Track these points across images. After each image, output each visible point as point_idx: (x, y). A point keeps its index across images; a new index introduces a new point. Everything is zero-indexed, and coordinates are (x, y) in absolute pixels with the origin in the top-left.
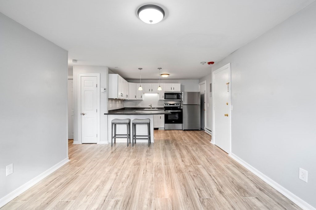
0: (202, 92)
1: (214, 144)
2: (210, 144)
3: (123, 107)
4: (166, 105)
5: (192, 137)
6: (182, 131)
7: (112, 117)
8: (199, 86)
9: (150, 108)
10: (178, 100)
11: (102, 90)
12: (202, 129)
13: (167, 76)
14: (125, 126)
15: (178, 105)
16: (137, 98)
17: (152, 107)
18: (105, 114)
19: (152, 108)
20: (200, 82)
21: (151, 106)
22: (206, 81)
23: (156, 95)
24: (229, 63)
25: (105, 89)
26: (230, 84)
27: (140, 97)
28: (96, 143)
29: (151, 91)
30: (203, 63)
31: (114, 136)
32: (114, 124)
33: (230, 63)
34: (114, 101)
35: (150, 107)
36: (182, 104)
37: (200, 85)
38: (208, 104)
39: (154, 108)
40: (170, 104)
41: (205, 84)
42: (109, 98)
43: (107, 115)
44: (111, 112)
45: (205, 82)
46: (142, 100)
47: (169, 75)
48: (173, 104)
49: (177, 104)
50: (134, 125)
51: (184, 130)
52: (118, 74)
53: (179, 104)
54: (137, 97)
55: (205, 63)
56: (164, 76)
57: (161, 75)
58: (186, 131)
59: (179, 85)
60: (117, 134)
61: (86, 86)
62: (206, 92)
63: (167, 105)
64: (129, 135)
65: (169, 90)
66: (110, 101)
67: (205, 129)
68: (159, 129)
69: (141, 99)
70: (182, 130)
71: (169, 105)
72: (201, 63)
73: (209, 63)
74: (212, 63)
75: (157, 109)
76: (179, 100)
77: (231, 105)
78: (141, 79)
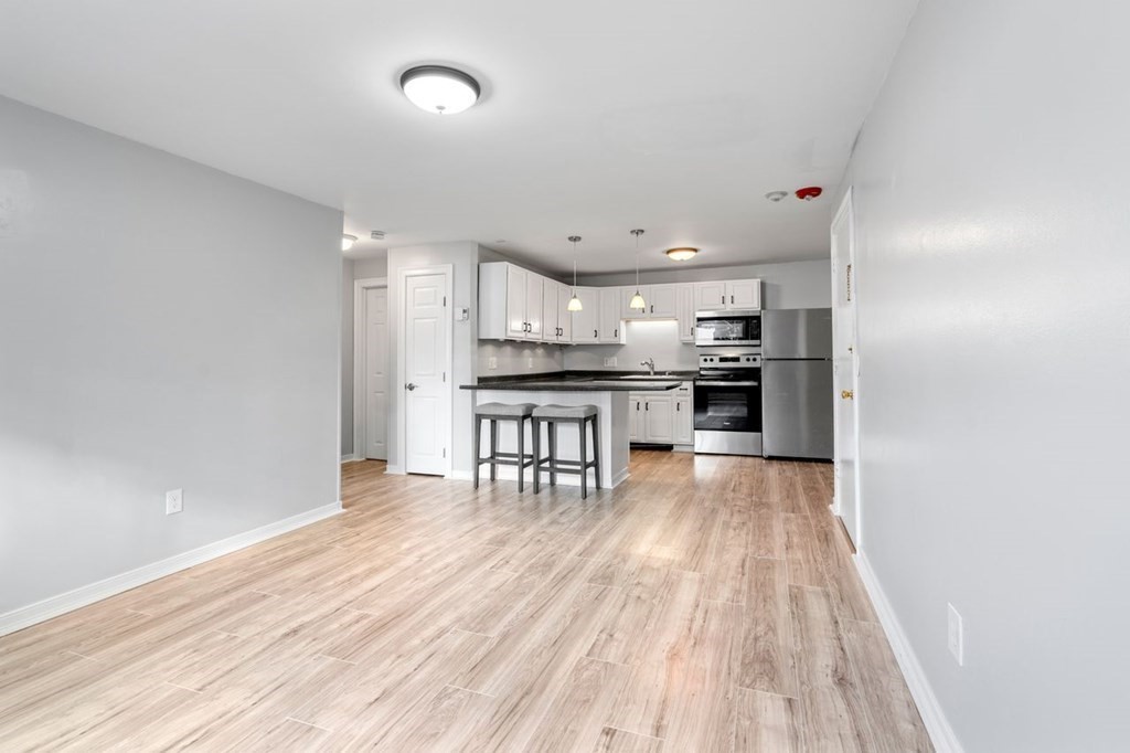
3: (555, 369)
4: (706, 361)
6: (758, 460)
7: (487, 397)
9: (648, 373)
10: (747, 343)
11: (459, 315)
13: (688, 256)
15: (755, 360)
16: (602, 339)
17: (656, 370)
18: (462, 387)
19: (656, 373)
21: (652, 366)
23: (667, 326)
27: (612, 333)
29: (648, 312)
31: (485, 453)
32: (489, 420)
34: (508, 349)
35: (646, 369)
39: (664, 373)
40: (722, 360)
43: (470, 391)
44: (485, 383)
46: (620, 346)
48: (736, 359)
49: (751, 358)
50: (549, 425)
51: (771, 458)
53: (757, 358)
54: (601, 333)
59: (752, 287)
60: (501, 450)
63: (712, 360)
65: (716, 307)
66: (490, 348)
68: (675, 448)
69: (613, 340)
70: (762, 457)
71: (716, 359)
75: (671, 377)
76: (755, 342)
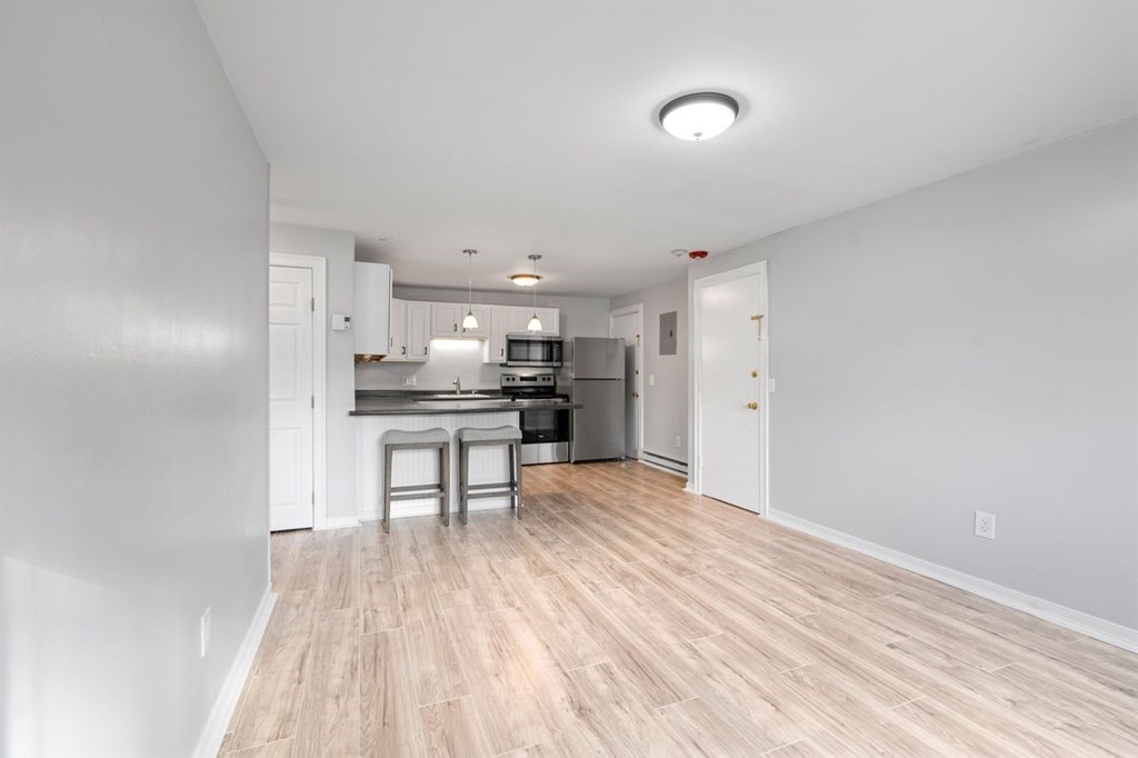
1: (700, 493)
2: (684, 493)
4: (508, 379)
6: (569, 465)
8: (612, 319)
9: (454, 392)
11: (338, 323)
12: (631, 458)
13: (531, 282)
15: (549, 379)
16: (410, 357)
17: (462, 389)
18: (351, 414)
19: (462, 392)
21: (458, 384)
22: (642, 305)
23: (471, 346)
24: (765, 262)
25: (347, 319)
26: (765, 321)
27: (421, 351)
28: (310, 529)
29: (457, 331)
30: (678, 253)
32: (388, 450)
33: (768, 263)
35: (454, 388)
36: (562, 379)
37: (616, 316)
38: (652, 377)
39: (470, 392)
40: (522, 379)
41: (641, 313)
42: (357, 353)
45: (640, 308)
47: (538, 278)
48: (534, 379)
49: (546, 378)
51: (577, 462)
52: (389, 267)
53: (552, 377)
54: (409, 351)
55: (684, 252)
56: (521, 282)
57: (513, 277)
58: (584, 465)
59: (555, 313)
62: (641, 338)
63: (513, 379)
67: (640, 455)
69: (422, 358)
70: (569, 462)
71: (517, 379)
72: (673, 252)
73: (694, 255)
74: (703, 254)
75: (479, 396)
76: (555, 364)
77: (770, 377)
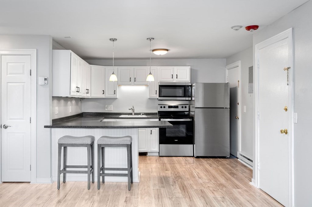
0: (233, 83)
1: (258, 187)
2: (251, 187)
3: (79, 112)
4: (161, 107)
5: (214, 172)
6: (192, 158)
7: (60, 133)
8: (227, 71)
9: (131, 114)
10: (184, 99)
11: (41, 81)
12: (233, 156)
13: (163, 53)
14: (84, 151)
15: (186, 107)
16: (107, 95)
17: (135, 112)
18: (46, 127)
19: (136, 114)
20: (227, 64)
21: (133, 110)
23: (141, 89)
24: (291, 29)
25: (45, 79)
26: (291, 71)
27: (113, 93)
28: (30, 182)
29: (133, 81)
30: (236, 28)
31: (62, 168)
32: (63, 147)
33: (293, 29)
34: (62, 102)
35: (131, 111)
36: (193, 107)
37: (228, 69)
38: (245, 107)
39: (139, 114)
40: (170, 107)
41: (239, 68)
42: (54, 95)
43: (49, 129)
44: (58, 123)
45: (239, 63)
46: (117, 98)
47: (167, 50)
48: (176, 107)
49: (184, 106)
50: (102, 148)
51: (198, 157)
52: (70, 51)
53: (188, 106)
54: (106, 92)
55: (241, 27)
56: (157, 53)
57: (153, 50)
58: (201, 159)
59: (187, 69)
60: (68, 164)
61: (10, 74)
63: (164, 107)
64: (92, 167)
65: (169, 80)
66: (56, 101)
67: (238, 156)
68: (148, 154)
69: (113, 96)
70: (193, 156)
71: (167, 107)
72: (232, 28)
73: (249, 28)
74: (255, 27)
75: (144, 116)
76: (187, 99)
77: (295, 112)
78: (115, 59)
